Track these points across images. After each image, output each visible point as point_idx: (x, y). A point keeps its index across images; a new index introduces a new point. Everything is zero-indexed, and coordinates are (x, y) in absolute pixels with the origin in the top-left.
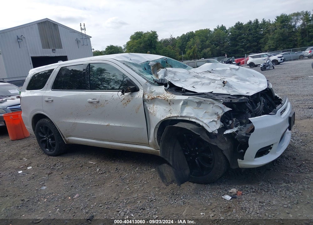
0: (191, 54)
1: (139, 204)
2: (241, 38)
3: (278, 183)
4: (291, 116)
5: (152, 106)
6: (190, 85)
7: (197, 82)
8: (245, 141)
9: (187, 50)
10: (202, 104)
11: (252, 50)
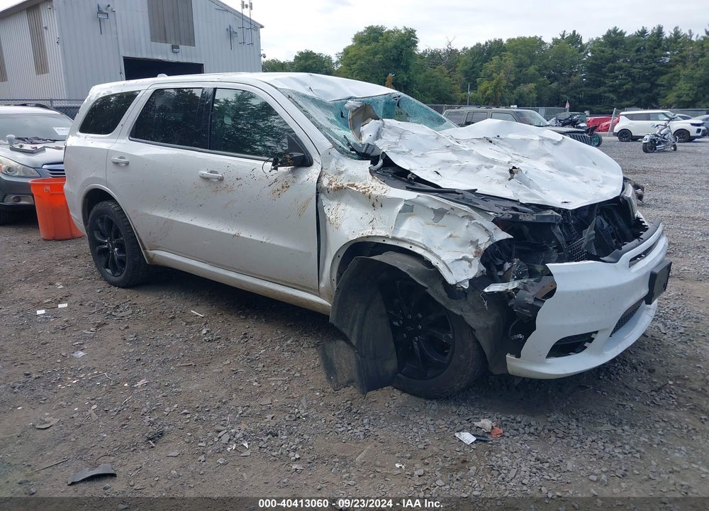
0: (488, 92)
1: (268, 421)
2: (615, 67)
3: (594, 423)
4: (657, 271)
5: (334, 204)
6: (432, 166)
7: (449, 162)
8: (531, 316)
9: (480, 82)
10: (445, 216)
11: (634, 100)
